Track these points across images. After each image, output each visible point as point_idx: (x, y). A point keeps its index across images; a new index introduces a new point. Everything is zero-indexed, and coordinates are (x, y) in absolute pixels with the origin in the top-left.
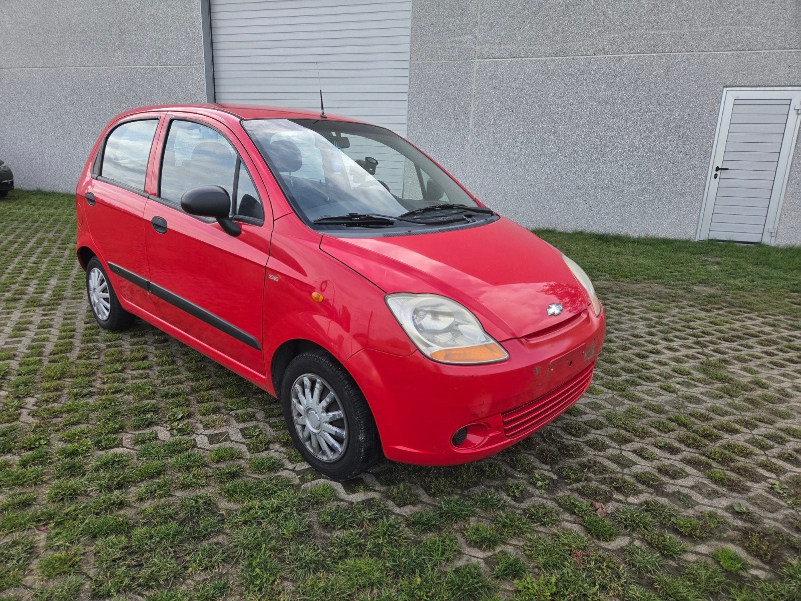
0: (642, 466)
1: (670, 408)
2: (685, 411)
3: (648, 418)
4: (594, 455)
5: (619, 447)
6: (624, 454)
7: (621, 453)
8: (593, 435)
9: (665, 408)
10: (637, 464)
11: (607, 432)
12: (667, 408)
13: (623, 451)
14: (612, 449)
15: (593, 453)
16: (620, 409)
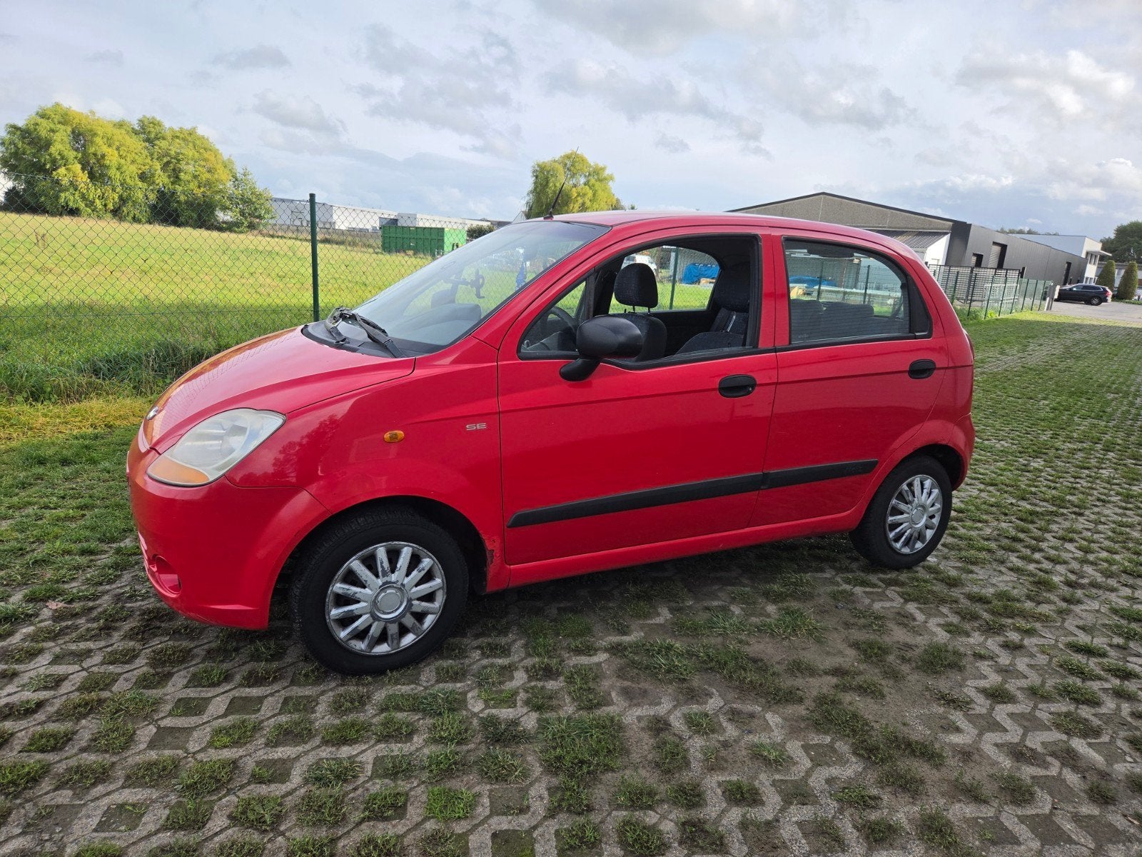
0: (41, 666)
1: (60, 801)
2: (23, 811)
3: (83, 743)
4: (112, 645)
5: (90, 670)
6: (77, 666)
7: (81, 666)
8: (141, 666)
9: (70, 793)
10: (49, 664)
11: (126, 680)
12: (65, 796)
13: (80, 668)
14: (96, 663)
15: (115, 646)
16: (146, 732)
